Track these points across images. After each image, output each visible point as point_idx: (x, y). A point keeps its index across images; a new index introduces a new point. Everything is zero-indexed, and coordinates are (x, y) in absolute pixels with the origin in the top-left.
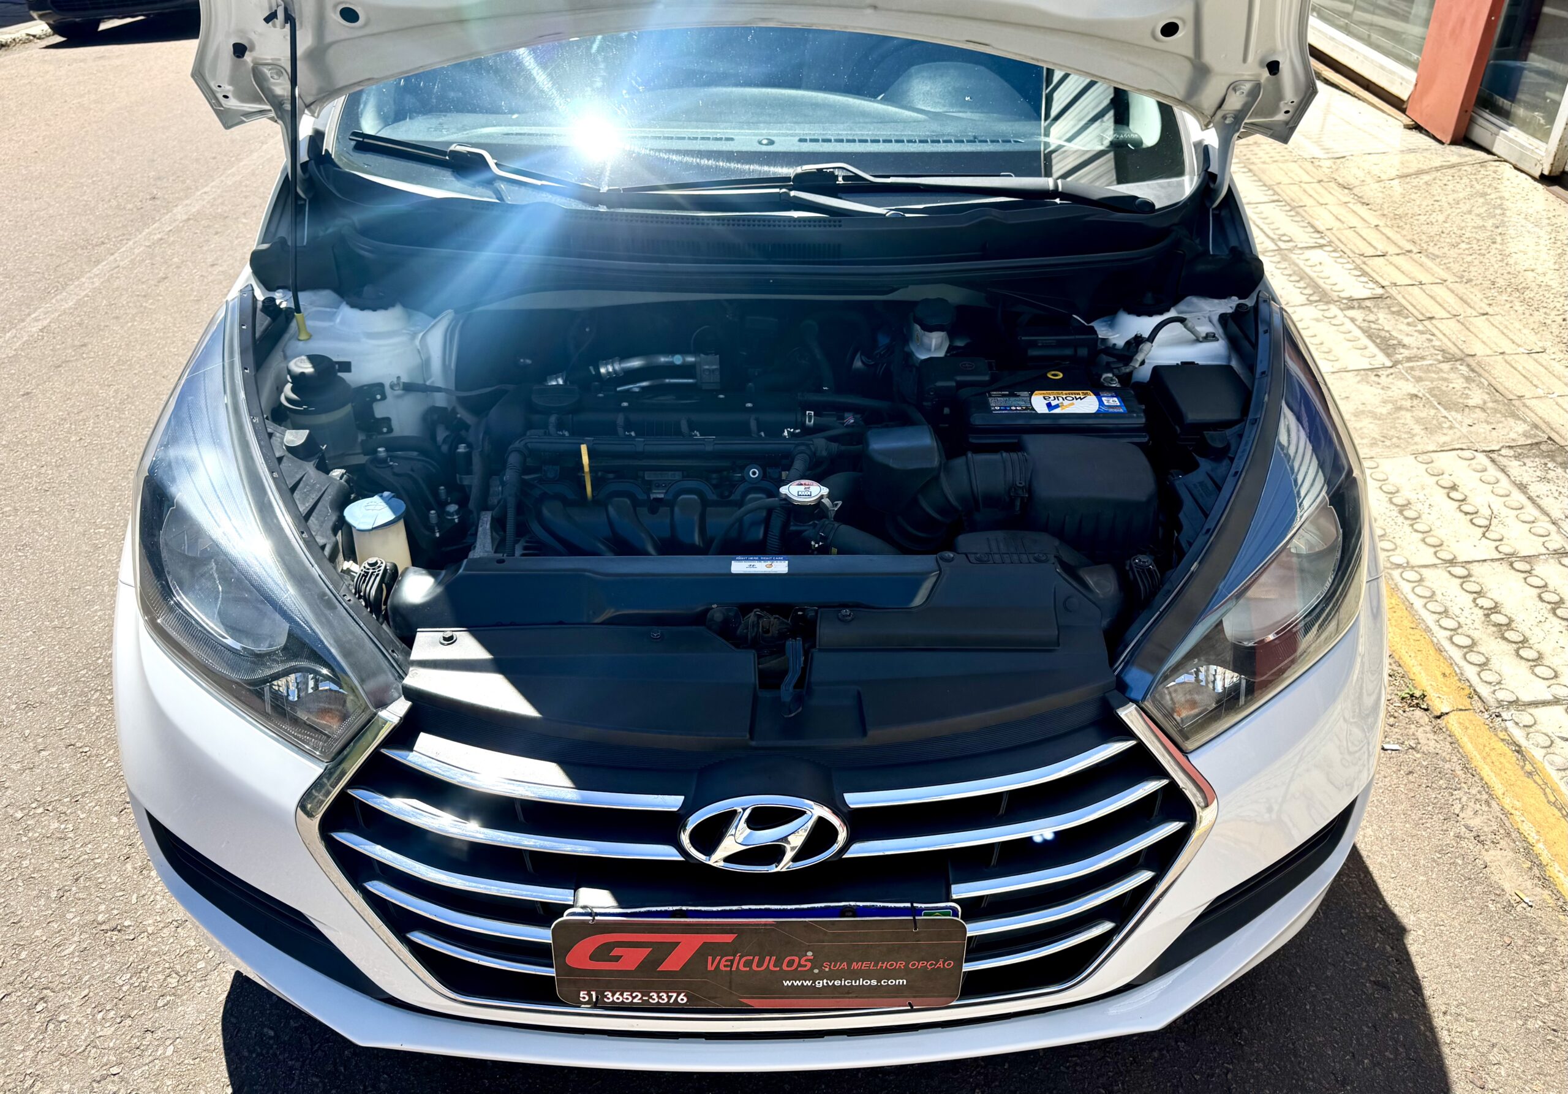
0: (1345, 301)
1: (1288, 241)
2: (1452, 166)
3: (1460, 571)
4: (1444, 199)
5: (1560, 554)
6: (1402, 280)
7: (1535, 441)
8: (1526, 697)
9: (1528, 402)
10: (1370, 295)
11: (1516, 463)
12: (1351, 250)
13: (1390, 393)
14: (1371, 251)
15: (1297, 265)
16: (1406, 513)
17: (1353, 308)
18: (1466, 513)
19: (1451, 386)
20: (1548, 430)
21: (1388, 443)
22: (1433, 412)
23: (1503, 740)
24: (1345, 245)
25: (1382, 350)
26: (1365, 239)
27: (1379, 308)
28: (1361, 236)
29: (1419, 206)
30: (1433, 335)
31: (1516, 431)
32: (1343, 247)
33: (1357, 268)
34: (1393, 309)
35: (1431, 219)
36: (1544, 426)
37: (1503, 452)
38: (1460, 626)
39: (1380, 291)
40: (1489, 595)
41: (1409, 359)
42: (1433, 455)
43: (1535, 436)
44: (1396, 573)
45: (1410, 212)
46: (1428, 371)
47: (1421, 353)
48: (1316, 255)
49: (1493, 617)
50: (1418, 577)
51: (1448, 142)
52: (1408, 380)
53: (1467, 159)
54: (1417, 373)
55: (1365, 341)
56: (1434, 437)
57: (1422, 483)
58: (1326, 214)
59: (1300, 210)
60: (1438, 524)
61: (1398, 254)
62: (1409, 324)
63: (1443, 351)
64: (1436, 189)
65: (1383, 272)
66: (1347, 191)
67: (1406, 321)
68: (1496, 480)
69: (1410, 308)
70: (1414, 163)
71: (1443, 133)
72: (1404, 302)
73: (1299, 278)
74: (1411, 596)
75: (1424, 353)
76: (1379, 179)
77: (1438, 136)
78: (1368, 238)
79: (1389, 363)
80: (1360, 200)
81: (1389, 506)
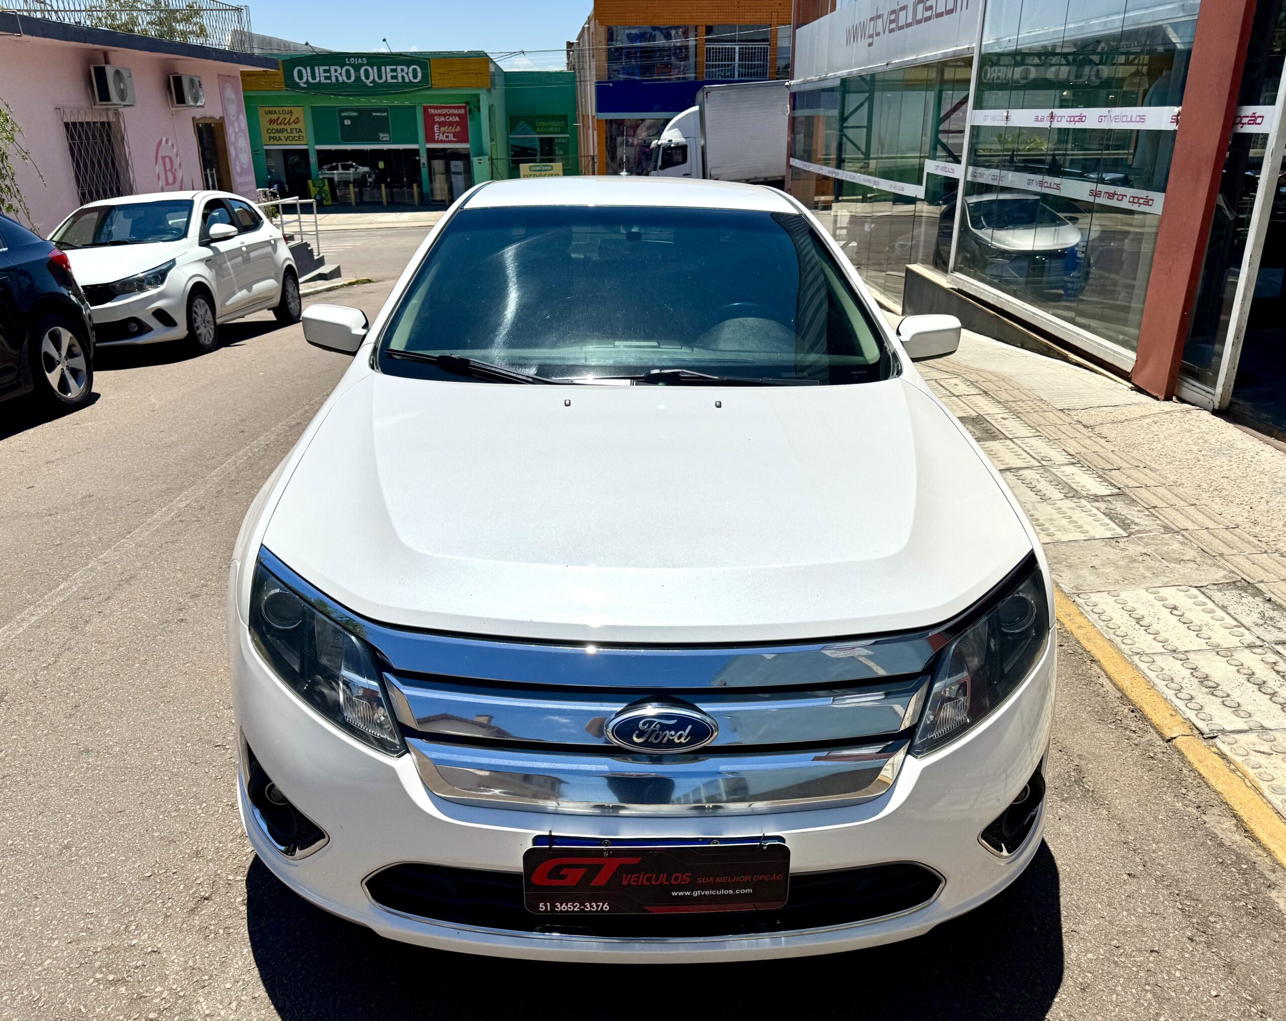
0: (1092, 497)
1: (1050, 461)
2: (1167, 413)
3: (1181, 656)
4: (1161, 434)
5: (1250, 647)
6: (1132, 483)
7: (1231, 581)
8: (1228, 728)
9: (1227, 558)
10: (1110, 494)
11: (1219, 594)
12: (1095, 466)
13: (1126, 553)
14: (1110, 467)
15: (1056, 475)
16: (1142, 624)
17: (1098, 501)
18: (1184, 623)
19: (1171, 548)
20: (1241, 574)
21: (1127, 582)
22: (1158, 564)
23: (1214, 753)
24: (1091, 463)
25: (1120, 526)
27: (1117, 501)
28: (1101, 457)
29: (1143, 439)
30: (1157, 517)
31: (1219, 575)
32: (1089, 464)
33: (1100, 477)
34: (1127, 502)
35: (1152, 446)
36: (1238, 572)
37: (1209, 587)
38: (1182, 688)
39: (1116, 491)
40: (1202, 670)
41: (1139, 532)
42: (1158, 589)
43: (1232, 578)
44: (1136, 658)
45: (1137, 441)
46: (1153, 539)
47: (1148, 528)
48: (1070, 469)
49: (1205, 683)
50: (1152, 660)
51: (1162, 398)
52: (1139, 544)
53: (1176, 409)
54: (1146, 540)
55: (1107, 521)
56: (1160, 578)
57: (1152, 606)
58: (1075, 444)
59: (1056, 441)
60: (1164, 629)
61: (1129, 468)
62: (1138, 511)
63: (1164, 527)
64: (1155, 428)
65: (1119, 478)
66: (1090, 430)
67: (1136, 509)
68: (1205, 604)
69: (1139, 501)
70: (1137, 411)
71: (1159, 392)
72: (1135, 498)
73: (1058, 483)
74: (1147, 672)
75: (1150, 528)
76: (1113, 422)
77: (1155, 394)
78: (1107, 458)
79: (1125, 534)
80: (1100, 435)
81: (1129, 618)
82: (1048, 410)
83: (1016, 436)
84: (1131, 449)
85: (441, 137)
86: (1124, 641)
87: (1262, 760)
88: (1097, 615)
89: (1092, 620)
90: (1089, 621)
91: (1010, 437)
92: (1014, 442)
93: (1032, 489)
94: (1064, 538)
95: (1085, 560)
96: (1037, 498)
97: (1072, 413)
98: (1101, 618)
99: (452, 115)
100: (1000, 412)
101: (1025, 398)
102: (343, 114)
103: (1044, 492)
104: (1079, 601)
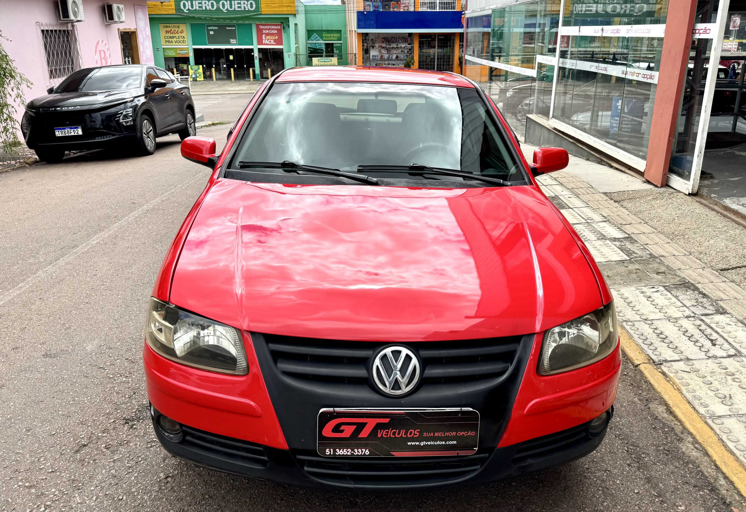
0: (613, 239)
2: (660, 194)
3: (649, 322)
5: (688, 317)
6: (636, 231)
7: (683, 283)
8: (669, 359)
9: (682, 271)
10: (623, 237)
11: (675, 289)
12: (617, 222)
13: (628, 268)
14: (625, 223)
15: (594, 227)
16: (630, 305)
17: (616, 241)
18: (654, 305)
19: (652, 266)
20: (688, 279)
21: (625, 284)
22: (644, 274)
23: (660, 372)
24: (615, 221)
25: (626, 254)
26: (623, 219)
27: (626, 241)
28: (621, 218)
29: (646, 208)
30: (647, 249)
31: (676, 280)
32: (613, 221)
33: (619, 228)
34: (632, 241)
35: (650, 212)
37: (670, 286)
38: (647, 338)
39: (627, 235)
40: (659, 329)
41: (636, 257)
42: (642, 287)
43: (683, 281)
44: (624, 324)
45: (642, 210)
46: (643, 261)
47: (641, 255)
48: (604, 224)
49: (660, 336)
50: (633, 324)
51: (660, 186)
52: (635, 264)
53: (664, 192)
54: (639, 262)
55: (619, 251)
56: (644, 282)
57: (638, 296)
58: (608, 211)
59: (597, 209)
60: (642, 308)
61: (636, 224)
63: (650, 255)
64: (653, 202)
65: (629, 229)
66: (617, 203)
67: (637, 245)
68: (667, 295)
69: (639, 241)
70: (645, 193)
71: (658, 183)
72: (636, 239)
73: (594, 231)
74: (630, 330)
76: (630, 199)
77: (656, 184)
79: (628, 258)
80: (622, 206)
81: (623, 303)
82: (595, 192)
83: (575, 206)
84: (638, 214)
85: (267, 42)
86: (620, 315)
87: (685, 375)
91: (572, 207)
92: (573, 210)
97: (609, 194)
99: (273, 29)
100: (568, 194)
101: (583, 186)
102: (209, 28)
103: (586, 236)
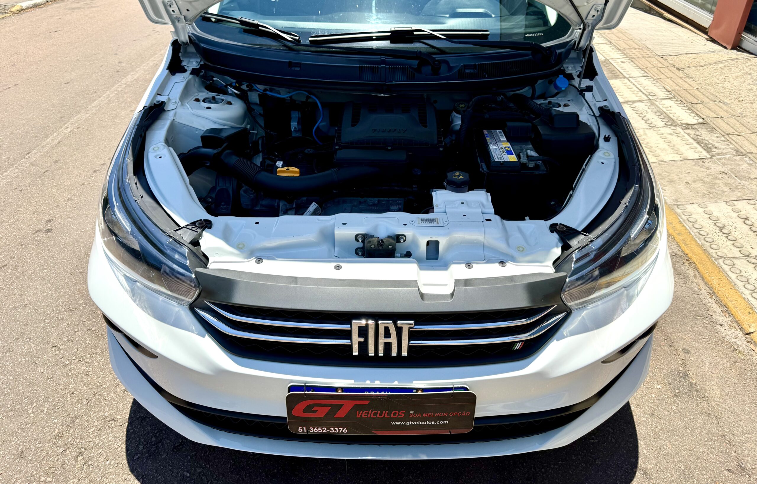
0: (684, 125)
1: (654, 96)
2: (734, 59)
3: (753, 260)
4: (730, 76)
6: (712, 115)
10: (697, 123)
12: (685, 100)
13: (710, 171)
14: (695, 101)
15: (659, 107)
16: (724, 231)
17: (689, 129)
18: (754, 232)
19: (741, 167)
21: (711, 196)
22: (733, 181)
24: (682, 98)
25: (704, 149)
26: (692, 95)
27: (701, 129)
28: (690, 93)
29: (718, 79)
30: (730, 142)
32: (681, 99)
33: (689, 109)
34: (709, 130)
35: (724, 85)
39: (701, 121)
41: (718, 154)
42: (734, 202)
44: (721, 261)
45: (714, 82)
46: (728, 160)
47: (724, 151)
48: (669, 103)
50: (732, 263)
51: (730, 48)
52: (719, 165)
53: (740, 56)
54: (724, 161)
55: (695, 145)
56: (735, 193)
57: (731, 216)
58: (671, 83)
59: (658, 80)
60: (740, 236)
61: (709, 102)
62: (717, 137)
63: (736, 151)
64: (726, 71)
65: (702, 111)
66: (681, 72)
67: (716, 135)
69: (717, 129)
70: (713, 58)
71: (727, 44)
72: (714, 126)
73: (660, 113)
74: (729, 273)
75: (726, 151)
76: (697, 66)
77: (724, 45)
78: (694, 95)
79: (709, 156)
80: (688, 76)
81: (714, 227)
82: (652, 56)
83: (631, 76)
84: (709, 88)
86: (712, 246)
88: (692, 223)
89: (688, 228)
90: (686, 229)
91: (627, 76)
92: (630, 81)
93: (643, 118)
94: (667, 158)
95: (681, 176)
96: (646, 126)
97: (669, 58)
98: (695, 226)
100: (620, 57)
101: (636, 47)
103: (651, 120)
104: (679, 211)
